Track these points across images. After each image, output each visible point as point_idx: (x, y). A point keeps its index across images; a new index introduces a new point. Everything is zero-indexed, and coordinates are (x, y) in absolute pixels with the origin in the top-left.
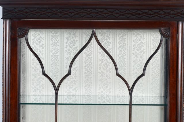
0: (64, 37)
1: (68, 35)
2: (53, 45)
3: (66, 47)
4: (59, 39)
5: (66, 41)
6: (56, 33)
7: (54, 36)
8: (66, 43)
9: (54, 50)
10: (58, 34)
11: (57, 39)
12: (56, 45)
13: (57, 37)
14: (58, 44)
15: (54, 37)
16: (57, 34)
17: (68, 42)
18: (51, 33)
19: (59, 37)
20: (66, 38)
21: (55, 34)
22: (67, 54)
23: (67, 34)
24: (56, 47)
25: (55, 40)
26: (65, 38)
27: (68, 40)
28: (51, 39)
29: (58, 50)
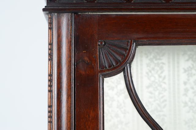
0: (178, 67)
1: (190, 63)
2: (151, 89)
3: (185, 95)
4: (165, 73)
5: (183, 77)
6: (158, 57)
7: (152, 65)
8: (185, 83)
9: (155, 101)
10: (164, 60)
11: (162, 72)
12: (159, 88)
13: (162, 68)
14: (164, 85)
15: (153, 69)
16: (160, 61)
17: (188, 80)
18: (147, 57)
19: (166, 67)
20: (185, 71)
21: (156, 62)
22: (189, 112)
23: (188, 60)
24: (159, 94)
25: (157, 76)
26: (182, 71)
27: (190, 75)
28: (147, 73)
29: (165, 101)
